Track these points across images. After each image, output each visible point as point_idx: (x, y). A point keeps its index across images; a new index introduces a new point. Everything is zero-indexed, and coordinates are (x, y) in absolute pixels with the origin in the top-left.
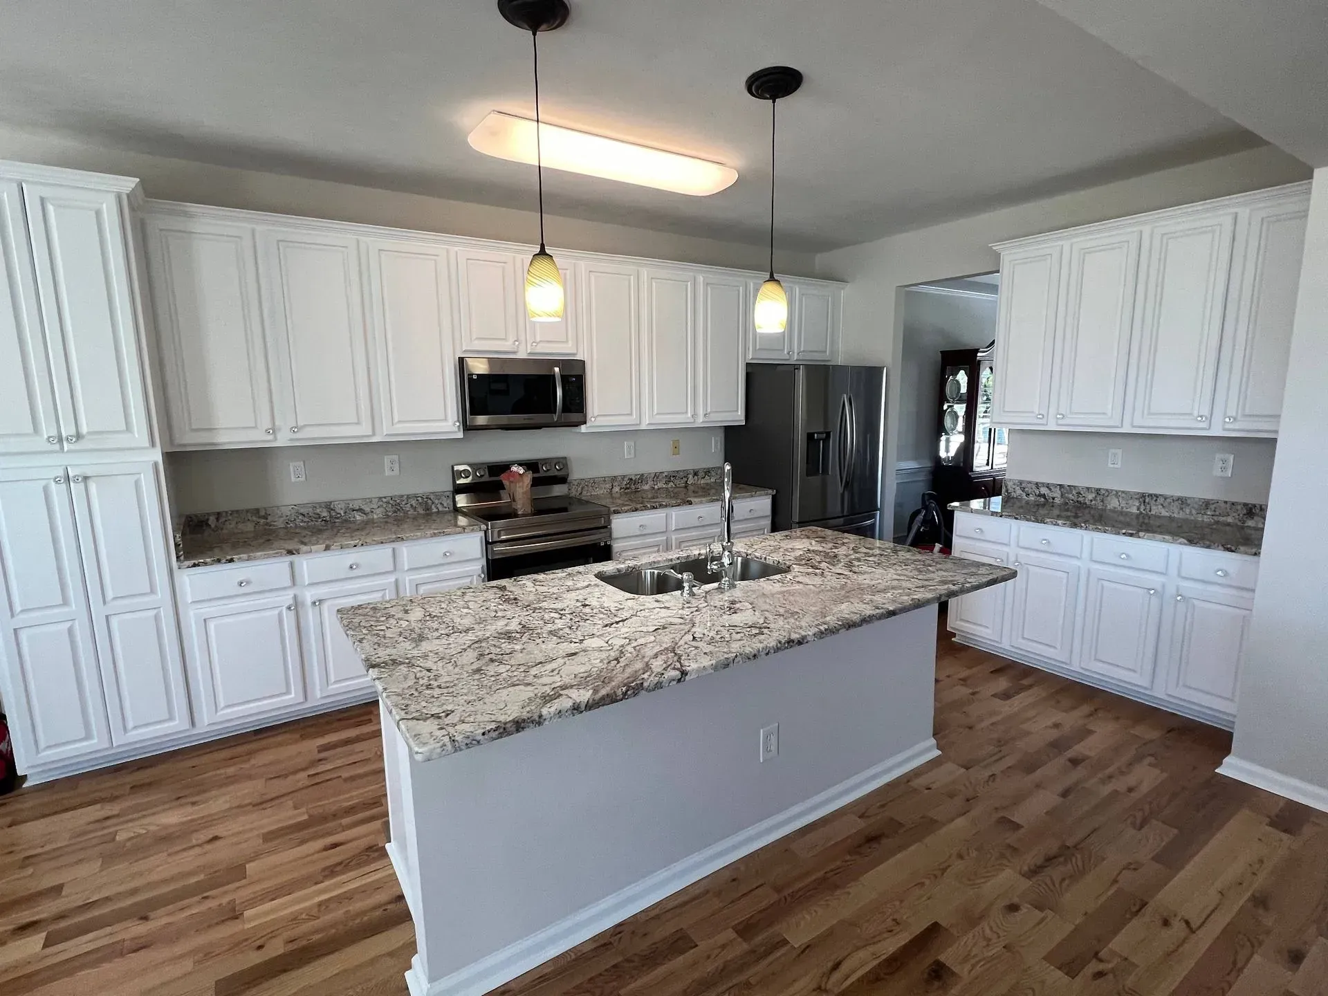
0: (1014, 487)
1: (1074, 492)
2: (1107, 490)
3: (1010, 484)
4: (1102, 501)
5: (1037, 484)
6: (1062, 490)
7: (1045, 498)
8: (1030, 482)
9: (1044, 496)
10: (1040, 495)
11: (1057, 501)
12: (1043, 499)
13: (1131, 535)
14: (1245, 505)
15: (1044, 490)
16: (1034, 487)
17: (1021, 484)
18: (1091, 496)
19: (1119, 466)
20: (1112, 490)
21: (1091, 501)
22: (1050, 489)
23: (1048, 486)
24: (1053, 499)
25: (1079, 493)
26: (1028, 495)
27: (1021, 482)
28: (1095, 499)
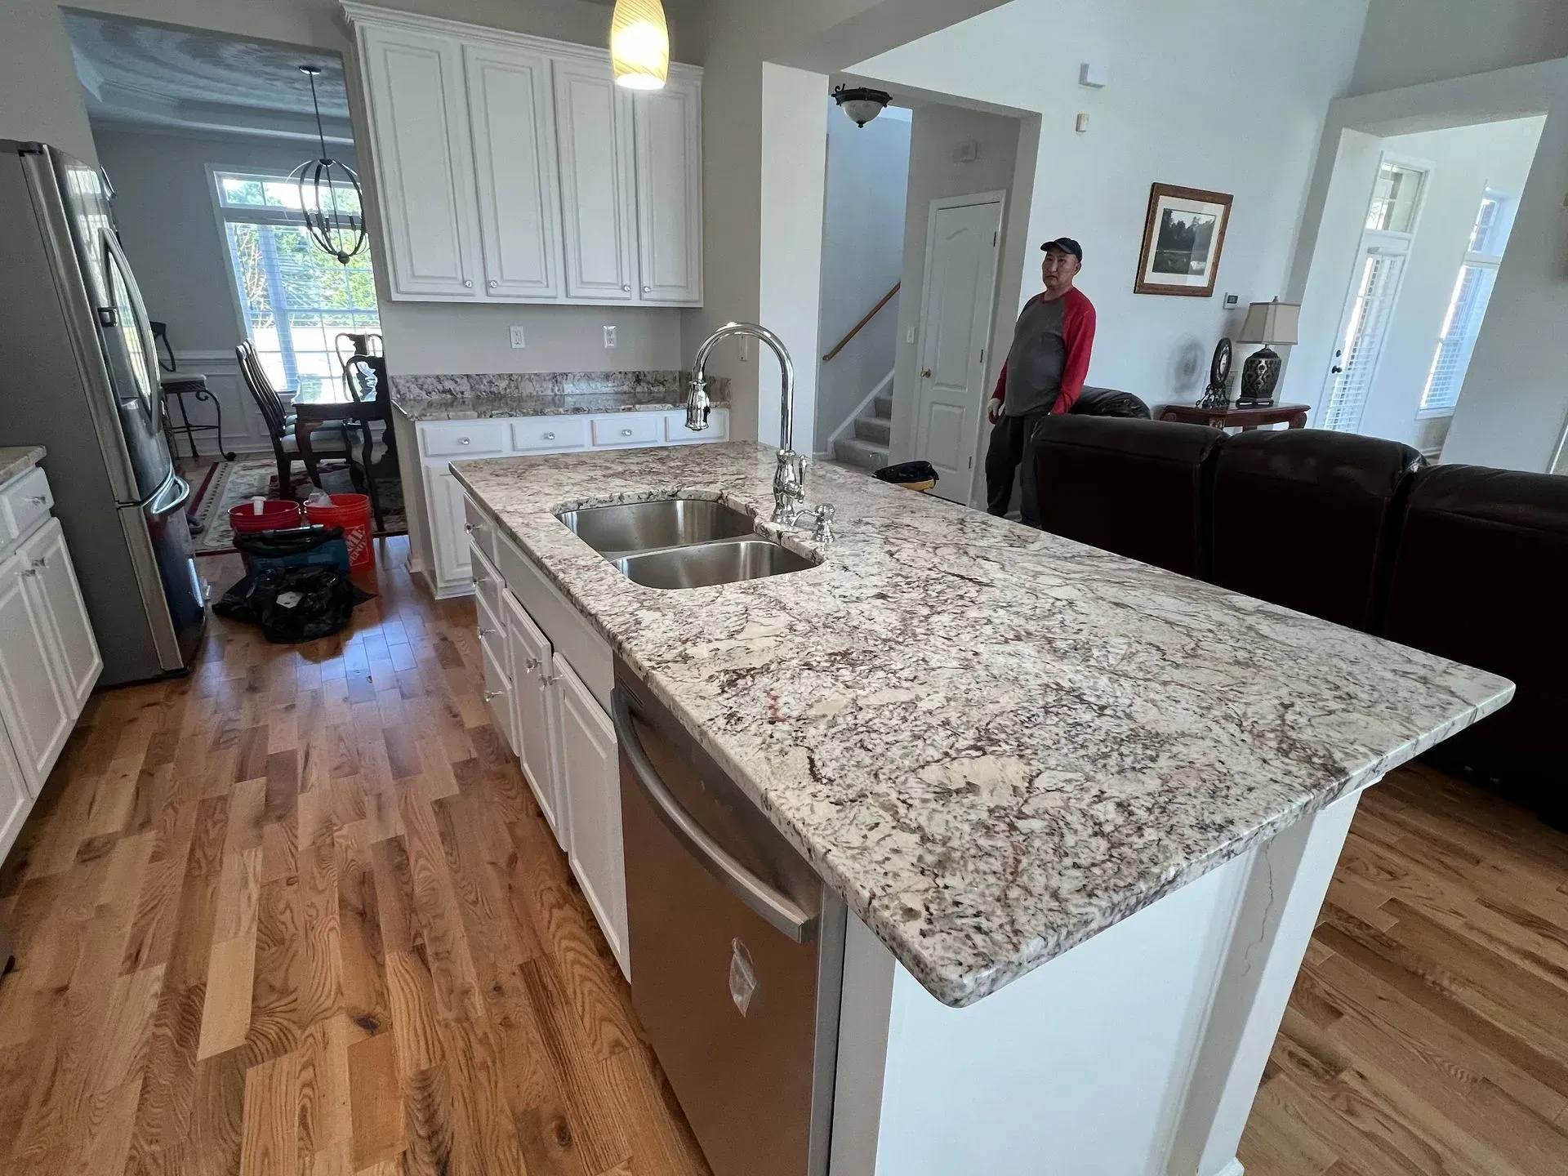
0: (408, 385)
1: (485, 382)
2: (519, 375)
3: (401, 382)
4: (517, 388)
5: (438, 377)
6: (471, 380)
7: (452, 394)
8: (427, 377)
9: (450, 391)
10: (444, 392)
11: (467, 395)
12: (449, 396)
13: (629, 410)
14: (634, 373)
15: (448, 385)
16: (435, 381)
17: (416, 380)
18: (503, 384)
19: (523, 346)
20: (525, 375)
21: (506, 389)
22: (456, 382)
23: (452, 379)
24: (462, 393)
25: (491, 382)
26: (428, 393)
27: (416, 378)
28: (509, 386)
